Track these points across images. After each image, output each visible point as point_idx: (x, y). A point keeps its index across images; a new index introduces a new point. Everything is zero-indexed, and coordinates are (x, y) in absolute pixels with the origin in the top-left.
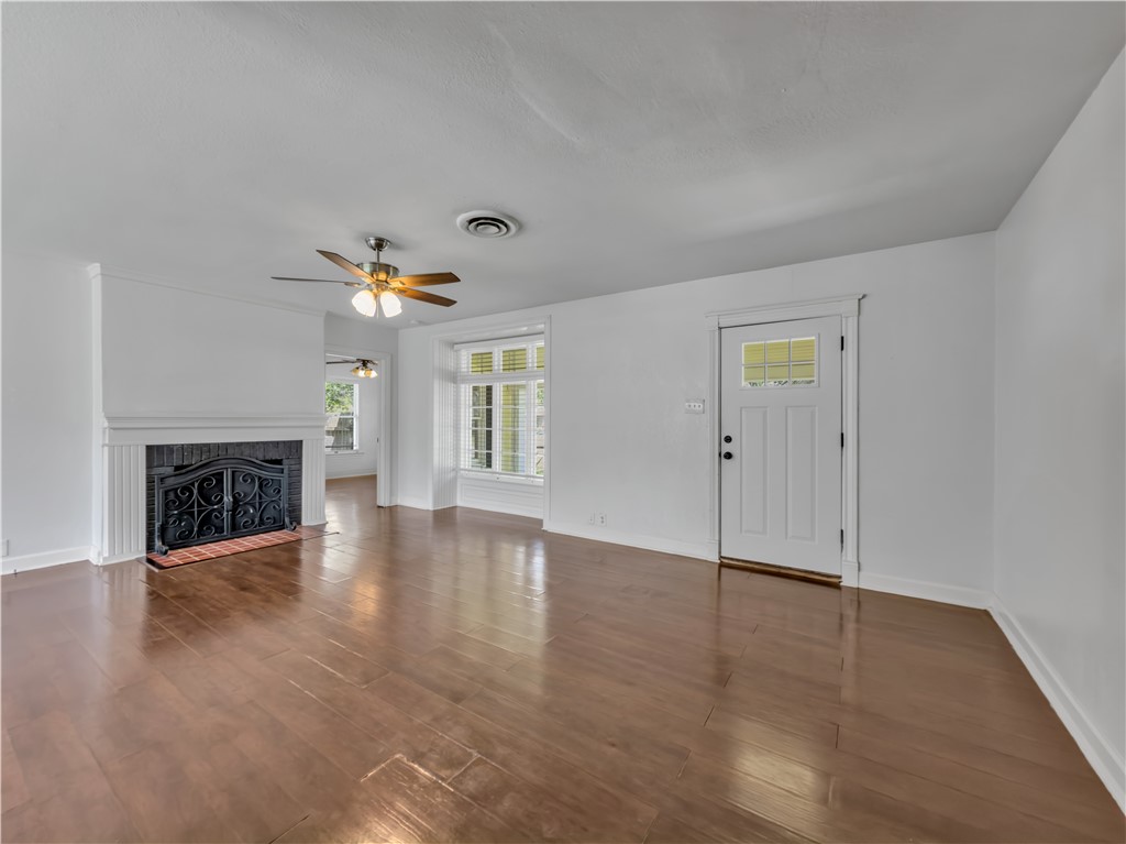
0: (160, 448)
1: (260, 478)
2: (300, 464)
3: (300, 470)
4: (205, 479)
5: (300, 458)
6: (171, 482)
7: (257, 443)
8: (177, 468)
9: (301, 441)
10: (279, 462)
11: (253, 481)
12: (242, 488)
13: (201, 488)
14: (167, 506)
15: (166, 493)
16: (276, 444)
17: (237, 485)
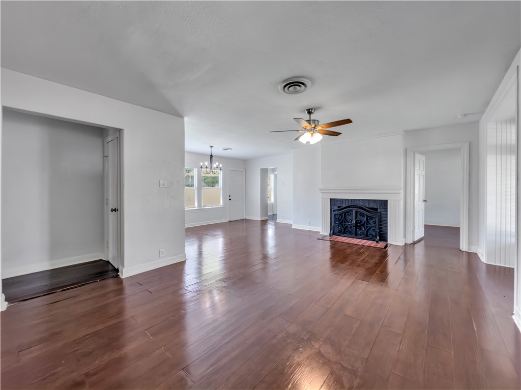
0: (334, 199)
1: (366, 215)
2: (387, 211)
3: (387, 215)
4: (346, 213)
5: (387, 209)
6: (337, 212)
7: (366, 200)
8: (339, 207)
9: (387, 201)
10: (376, 209)
11: (364, 216)
12: (359, 218)
13: (345, 215)
14: (335, 221)
15: (335, 215)
16: (375, 201)
17: (358, 217)
